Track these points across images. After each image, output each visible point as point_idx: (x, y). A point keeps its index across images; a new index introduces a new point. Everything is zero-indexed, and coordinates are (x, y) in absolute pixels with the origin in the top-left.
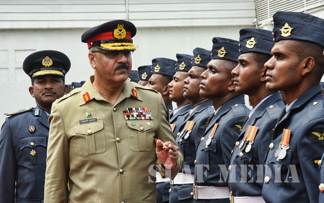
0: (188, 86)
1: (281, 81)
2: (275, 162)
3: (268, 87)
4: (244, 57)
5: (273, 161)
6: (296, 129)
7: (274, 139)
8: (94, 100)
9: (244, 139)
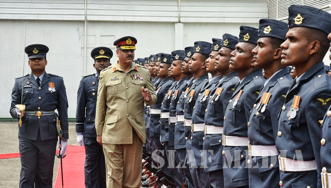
0: (218, 62)
1: (293, 58)
2: (287, 120)
3: (283, 63)
4: (262, 40)
5: (285, 120)
6: (305, 95)
7: (286, 103)
8: (118, 70)
9: (260, 102)
